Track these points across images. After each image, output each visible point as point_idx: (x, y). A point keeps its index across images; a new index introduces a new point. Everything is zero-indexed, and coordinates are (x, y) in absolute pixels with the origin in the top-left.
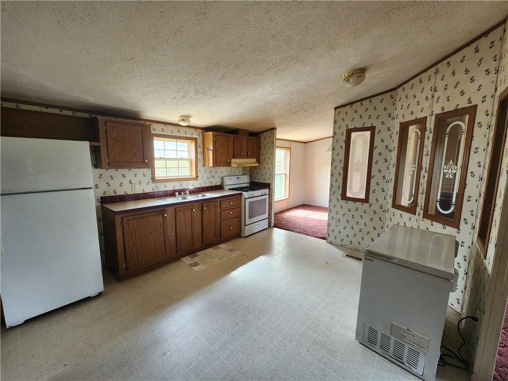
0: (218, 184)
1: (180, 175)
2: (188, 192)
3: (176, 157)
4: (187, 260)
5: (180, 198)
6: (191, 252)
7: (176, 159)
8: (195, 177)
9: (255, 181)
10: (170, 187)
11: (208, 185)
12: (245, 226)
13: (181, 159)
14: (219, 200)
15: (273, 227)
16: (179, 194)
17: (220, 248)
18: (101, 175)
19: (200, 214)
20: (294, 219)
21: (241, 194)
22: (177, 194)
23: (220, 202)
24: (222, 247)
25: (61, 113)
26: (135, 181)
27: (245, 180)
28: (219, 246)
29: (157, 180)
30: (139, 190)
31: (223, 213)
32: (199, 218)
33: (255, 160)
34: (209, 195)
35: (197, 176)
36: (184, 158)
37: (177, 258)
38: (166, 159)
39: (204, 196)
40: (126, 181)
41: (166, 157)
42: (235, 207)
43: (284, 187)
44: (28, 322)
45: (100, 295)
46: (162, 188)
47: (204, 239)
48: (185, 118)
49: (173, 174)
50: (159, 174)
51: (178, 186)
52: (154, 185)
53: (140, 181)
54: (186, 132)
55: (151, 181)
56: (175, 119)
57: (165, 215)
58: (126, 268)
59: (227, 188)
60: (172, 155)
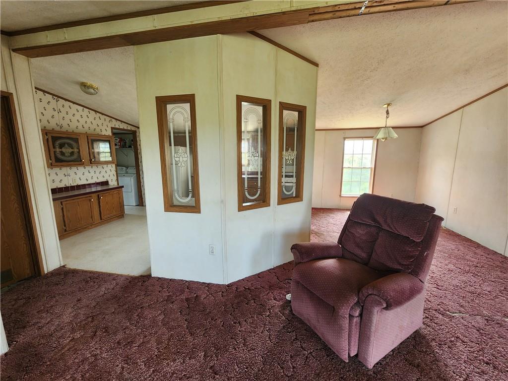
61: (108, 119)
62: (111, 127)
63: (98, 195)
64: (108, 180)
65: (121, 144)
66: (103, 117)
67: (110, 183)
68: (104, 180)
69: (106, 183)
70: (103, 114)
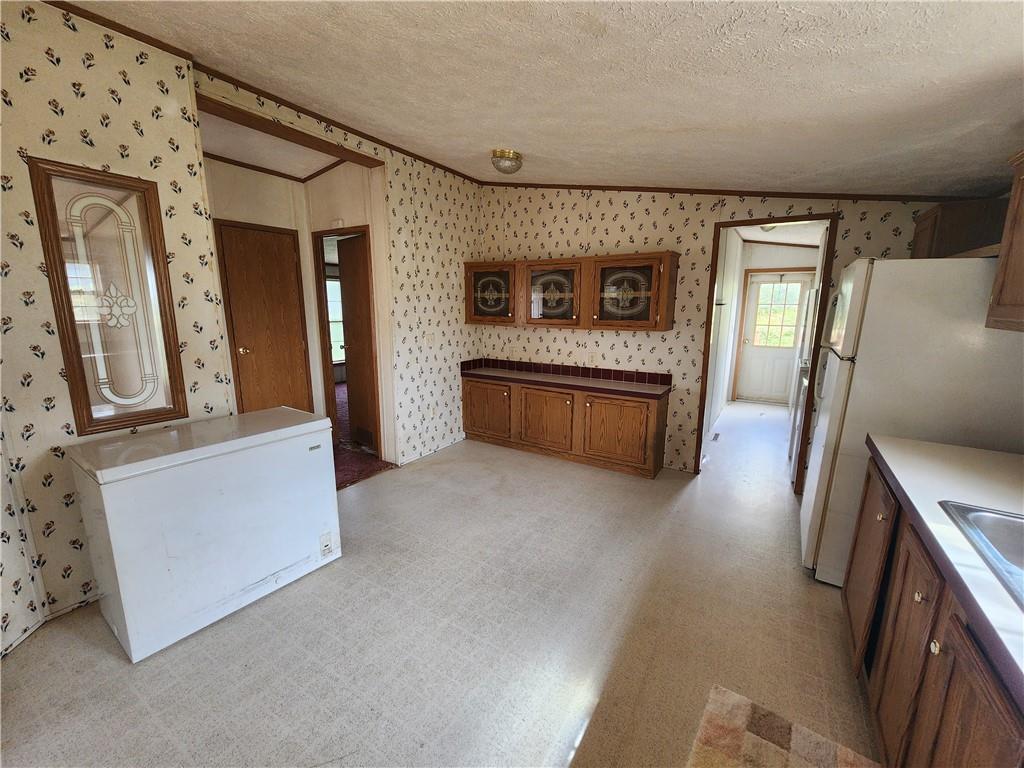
67: (676, 381)
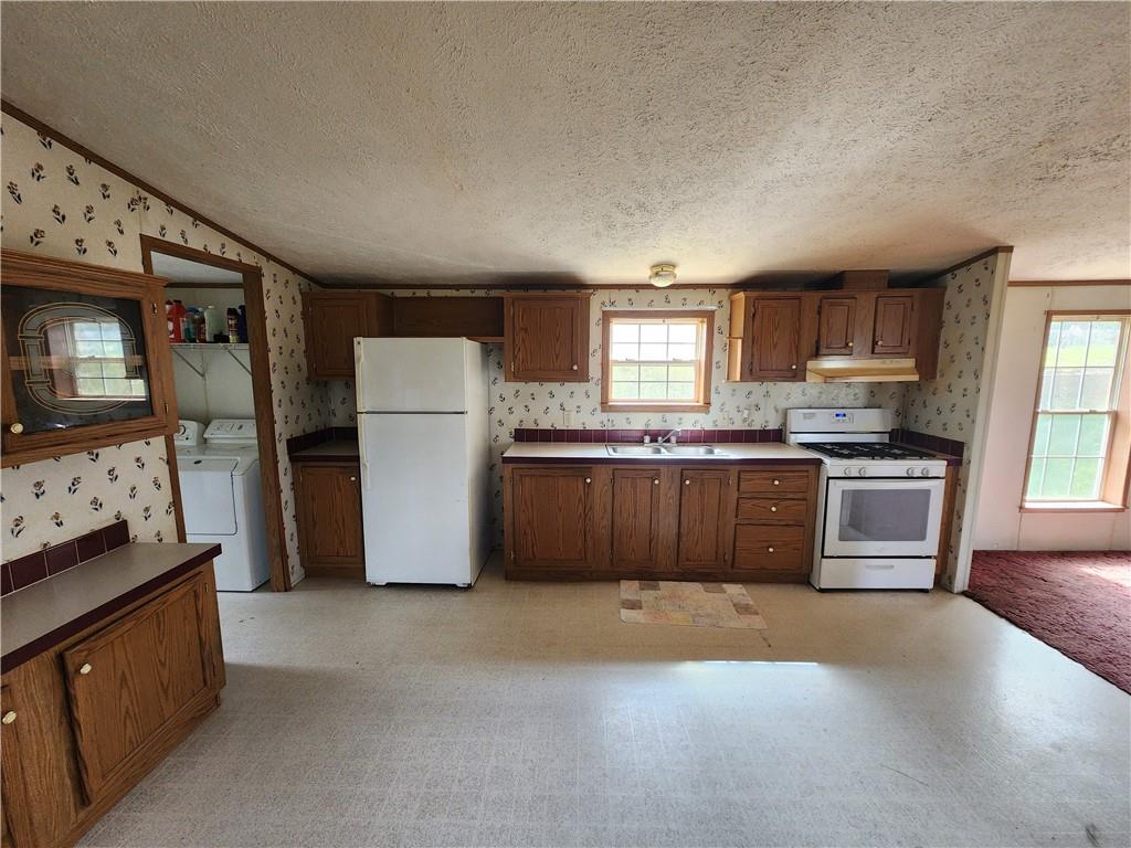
0: (771, 427)
1: (642, 398)
2: (673, 439)
3: (637, 359)
4: (629, 589)
5: (650, 450)
6: (648, 575)
7: (664, 362)
8: (701, 403)
9: (915, 428)
10: (638, 423)
11: (738, 426)
12: (823, 557)
13: (676, 362)
14: (738, 468)
15: (964, 593)
16: (651, 441)
17: (724, 591)
18: (518, 392)
19: (674, 493)
20: (1100, 596)
21: (819, 462)
22: (647, 439)
23: (739, 473)
24: (729, 591)
25: (474, 295)
26: (570, 405)
27: (870, 424)
28: (724, 586)
29: (610, 406)
30: (575, 424)
31: (746, 505)
32: (674, 502)
33: (909, 363)
34: (723, 453)
35: (708, 404)
36: (684, 359)
37: (613, 576)
38: (640, 363)
39: (711, 452)
40: (554, 405)
41: (642, 359)
42: (791, 496)
43: (1101, 463)
44: (390, 585)
45: (469, 588)
46: (619, 423)
47: (682, 555)
48: (661, 268)
49: (653, 394)
50: (618, 394)
51: (656, 422)
52: (604, 416)
53: (579, 407)
54: (685, 299)
55: (599, 408)
56: (641, 274)
57: (588, 481)
58: (515, 558)
59: (794, 439)
60: (658, 353)
61: (123, 191)
62: (142, 237)
63: (61, 657)
64: (124, 516)
65: (177, 327)
66: (90, 173)
68: (103, 519)
69: (115, 537)
70: (91, 157)
